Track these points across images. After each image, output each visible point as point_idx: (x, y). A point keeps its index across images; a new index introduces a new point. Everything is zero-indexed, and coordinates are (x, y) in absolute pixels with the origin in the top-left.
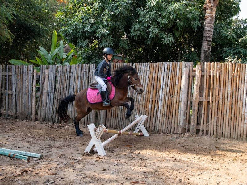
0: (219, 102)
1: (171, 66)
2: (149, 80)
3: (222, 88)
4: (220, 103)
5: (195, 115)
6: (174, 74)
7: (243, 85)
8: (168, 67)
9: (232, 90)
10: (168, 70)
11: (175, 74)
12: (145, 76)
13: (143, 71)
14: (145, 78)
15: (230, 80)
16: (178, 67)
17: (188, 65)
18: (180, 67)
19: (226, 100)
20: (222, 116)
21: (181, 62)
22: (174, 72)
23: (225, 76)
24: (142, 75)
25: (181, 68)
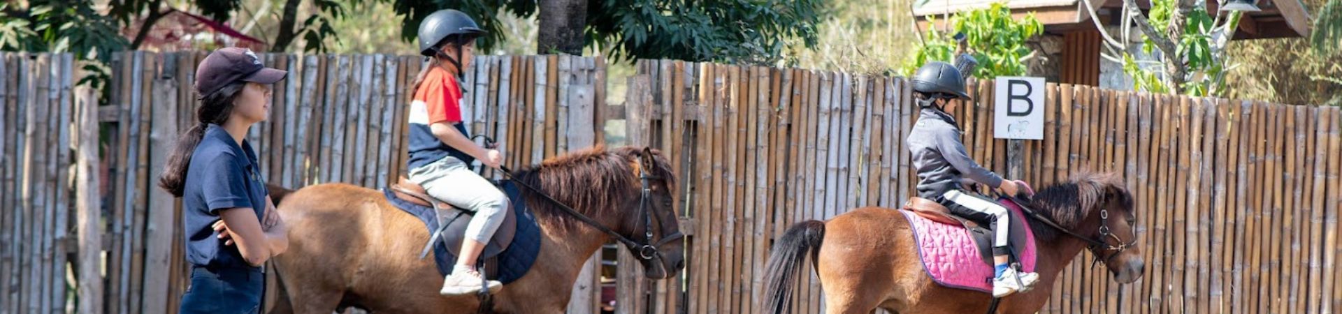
0: (723, 237)
1: (506, 76)
2: (396, 143)
3: (732, 178)
4: (729, 243)
5: (634, 303)
6: (520, 113)
7: (811, 164)
8: (495, 78)
9: (772, 182)
10: (493, 95)
11: (529, 115)
12: (375, 121)
13: (364, 98)
14: (374, 135)
15: (763, 141)
16: (541, 79)
17: (582, 70)
18: (548, 80)
19: (750, 226)
20: (737, 297)
21: (552, 58)
22: (521, 102)
23: (744, 123)
24: (356, 120)
25: (553, 83)
